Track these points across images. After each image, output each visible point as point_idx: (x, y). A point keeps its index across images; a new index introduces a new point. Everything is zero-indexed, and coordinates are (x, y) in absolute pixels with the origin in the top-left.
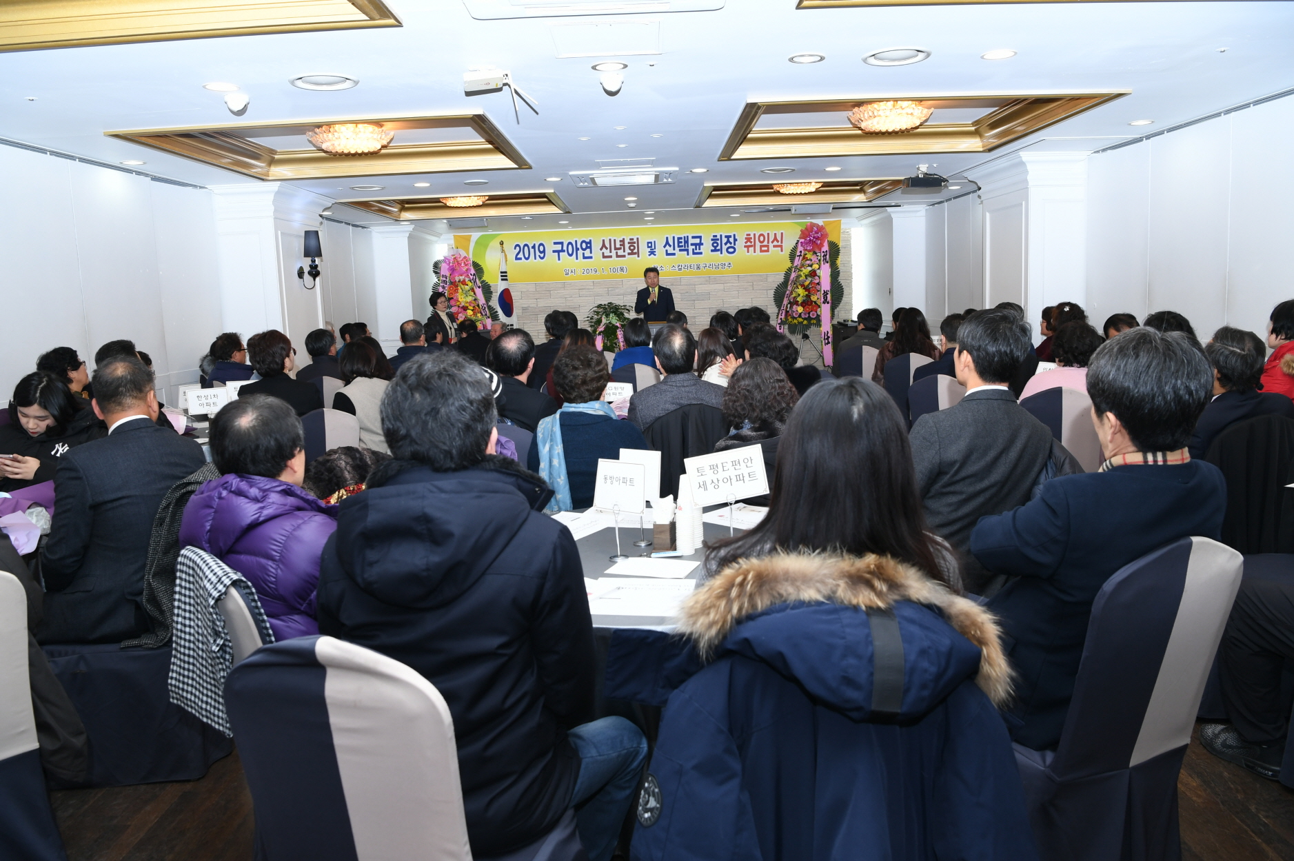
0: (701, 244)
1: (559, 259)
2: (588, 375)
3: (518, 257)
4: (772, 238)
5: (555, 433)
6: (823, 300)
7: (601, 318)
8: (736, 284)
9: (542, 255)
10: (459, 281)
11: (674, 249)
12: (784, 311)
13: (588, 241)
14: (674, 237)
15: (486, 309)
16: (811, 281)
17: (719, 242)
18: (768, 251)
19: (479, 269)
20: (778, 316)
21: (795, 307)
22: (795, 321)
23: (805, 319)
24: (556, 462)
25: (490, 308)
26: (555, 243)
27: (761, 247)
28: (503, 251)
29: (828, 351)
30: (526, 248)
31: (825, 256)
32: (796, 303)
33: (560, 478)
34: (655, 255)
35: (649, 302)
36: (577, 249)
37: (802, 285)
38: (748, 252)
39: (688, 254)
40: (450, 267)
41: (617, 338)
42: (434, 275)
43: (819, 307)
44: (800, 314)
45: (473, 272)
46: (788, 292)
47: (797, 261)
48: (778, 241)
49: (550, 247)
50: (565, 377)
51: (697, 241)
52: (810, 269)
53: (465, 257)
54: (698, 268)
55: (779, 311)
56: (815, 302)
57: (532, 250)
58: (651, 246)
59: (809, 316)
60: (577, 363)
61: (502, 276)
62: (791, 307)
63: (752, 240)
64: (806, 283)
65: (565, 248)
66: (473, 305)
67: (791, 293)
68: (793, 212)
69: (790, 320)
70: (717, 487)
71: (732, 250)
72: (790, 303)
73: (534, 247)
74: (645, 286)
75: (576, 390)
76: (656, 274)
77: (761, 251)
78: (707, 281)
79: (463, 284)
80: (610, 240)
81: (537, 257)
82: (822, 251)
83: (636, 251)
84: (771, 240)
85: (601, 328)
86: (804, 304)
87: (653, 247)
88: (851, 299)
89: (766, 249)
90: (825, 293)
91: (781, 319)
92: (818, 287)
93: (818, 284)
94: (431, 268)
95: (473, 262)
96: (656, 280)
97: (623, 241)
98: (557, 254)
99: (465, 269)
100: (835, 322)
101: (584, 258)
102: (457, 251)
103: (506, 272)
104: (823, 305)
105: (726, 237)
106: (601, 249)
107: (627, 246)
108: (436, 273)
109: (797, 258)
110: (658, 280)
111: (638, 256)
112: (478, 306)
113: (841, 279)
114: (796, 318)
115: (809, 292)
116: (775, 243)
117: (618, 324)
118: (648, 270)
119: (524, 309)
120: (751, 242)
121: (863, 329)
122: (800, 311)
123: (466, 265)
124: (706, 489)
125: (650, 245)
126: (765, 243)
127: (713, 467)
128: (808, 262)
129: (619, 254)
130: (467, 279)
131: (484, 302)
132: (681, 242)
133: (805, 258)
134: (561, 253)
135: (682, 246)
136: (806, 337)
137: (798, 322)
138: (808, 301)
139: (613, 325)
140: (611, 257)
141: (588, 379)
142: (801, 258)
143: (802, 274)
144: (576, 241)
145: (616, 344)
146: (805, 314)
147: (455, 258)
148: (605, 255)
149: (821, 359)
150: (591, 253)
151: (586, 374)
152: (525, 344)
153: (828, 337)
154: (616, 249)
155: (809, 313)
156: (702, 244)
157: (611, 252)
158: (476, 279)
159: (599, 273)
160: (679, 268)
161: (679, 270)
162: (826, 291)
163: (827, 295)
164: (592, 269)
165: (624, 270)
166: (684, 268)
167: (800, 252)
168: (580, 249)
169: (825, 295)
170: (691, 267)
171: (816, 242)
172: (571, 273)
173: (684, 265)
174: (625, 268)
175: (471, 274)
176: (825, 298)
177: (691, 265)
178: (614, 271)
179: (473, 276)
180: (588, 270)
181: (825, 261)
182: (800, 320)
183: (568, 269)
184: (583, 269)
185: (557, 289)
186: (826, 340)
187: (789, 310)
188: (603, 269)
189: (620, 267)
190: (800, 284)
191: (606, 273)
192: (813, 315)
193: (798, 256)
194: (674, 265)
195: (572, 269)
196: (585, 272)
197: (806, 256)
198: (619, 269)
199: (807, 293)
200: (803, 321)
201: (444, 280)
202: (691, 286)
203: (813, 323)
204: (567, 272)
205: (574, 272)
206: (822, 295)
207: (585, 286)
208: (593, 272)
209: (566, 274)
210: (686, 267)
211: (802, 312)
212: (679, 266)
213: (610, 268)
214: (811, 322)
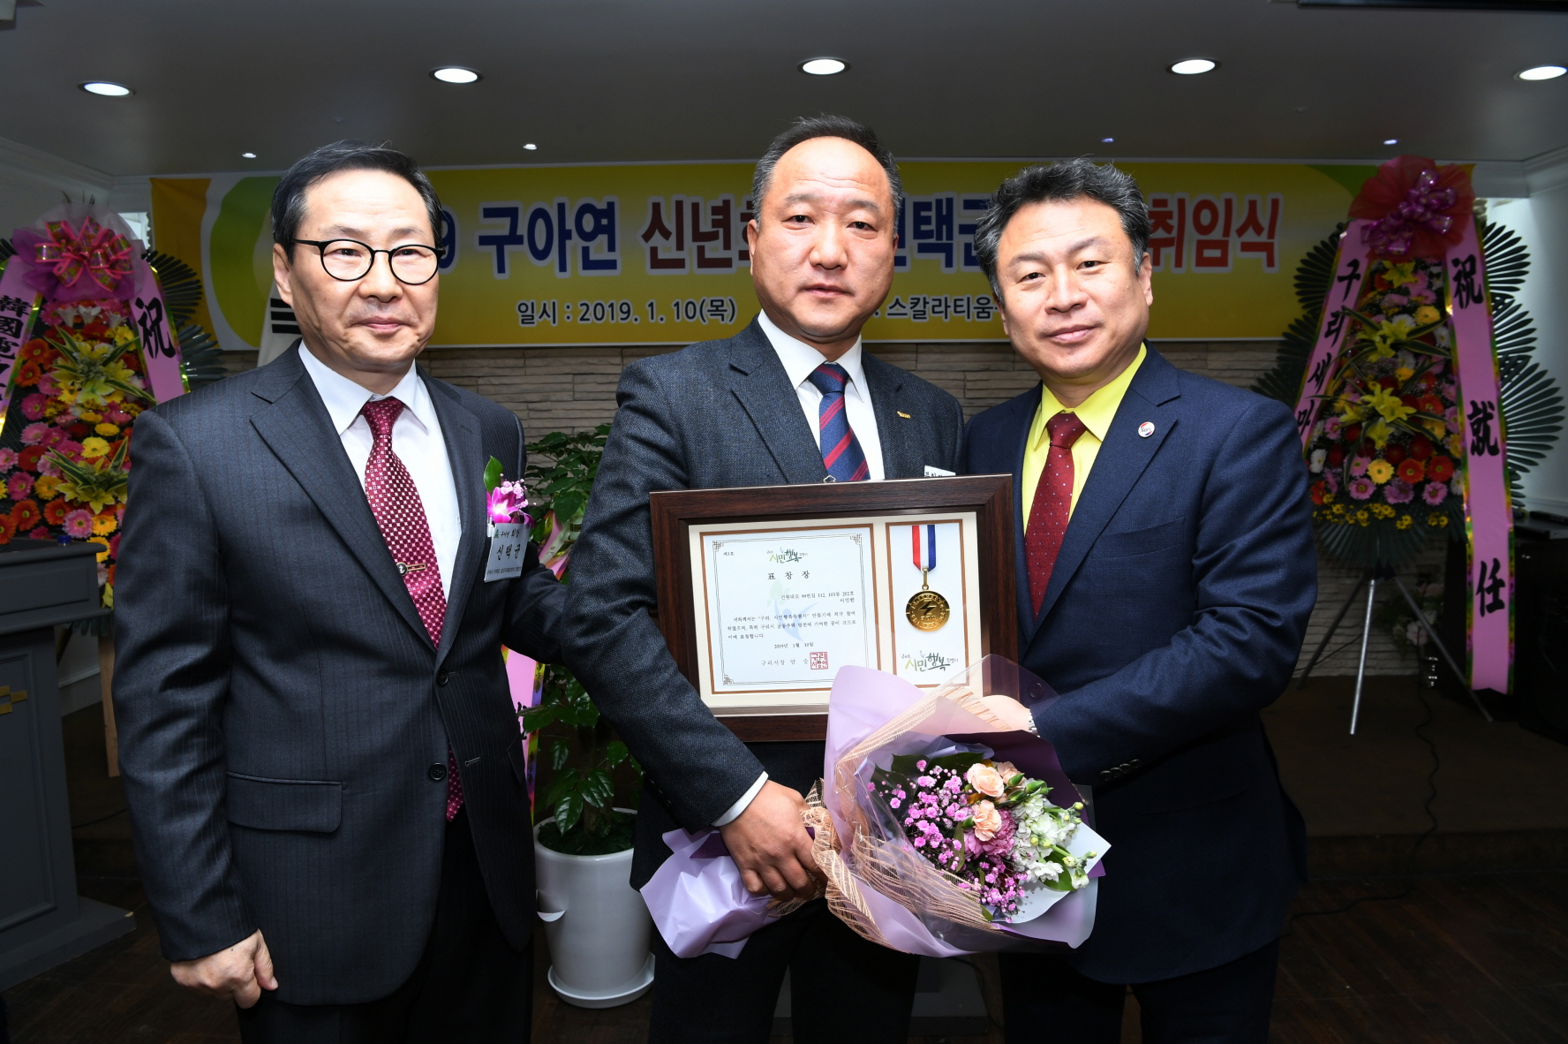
1: (501, 269)
4: (1239, 219)
6: (1470, 438)
10: (75, 326)
13: (601, 205)
16: (1419, 366)
18: (1222, 261)
19: (182, 286)
21: (1354, 460)
22: (1362, 516)
23: (1400, 509)
26: (490, 213)
27: (1202, 245)
29: (1492, 635)
31: (1465, 275)
32: (1362, 447)
36: (565, 235)
37: (1387, 380)
39: (949, 263)
43: (1458, 464)
44: (1380, 487)
45: (150, 292)
46: (1303, 405)
47: (1338, 298)
48: (1259, 230)
49: (470, 227)
54: (983, 310)
56: (1439, 446)
59: (1418, 501)
61: (276, 316)
62: (1333, 461)
63: (1174, 222)
64: (1401, 376)
65: (522, 230)
66: (120, 418)
69: (1331, 508)
78: (1005, 360)
79: (90, 338)
80: (679, 205)
82: (1450, 256)
84: (1237, 223)
86: (1396, 452)
89: (1217, 253)
92: (1448, 391)
93: (1450, 378)
98: (493, 249)
101: (589, 264)
104: (1473, 460)
106: (647, 236)
109: (1337, 289)
114: (1360, 504)
115: (1418, 409)
116: (1250, 236)
120: (1168, 229)
122: (1379, 479)
126: (1217, 234)
128: (1396, 299)
129: (708, 255)
130: (114, 319)
132: (927, 221)
133: (1376, 286)
134: (508, 249)
135: (929, 234)
137: (1374, 519)
138: (1412, 443)
140: (679, 264)
142: (1357, 286)
143: (1377, 339)
144: (561, 207)
146: (1402, 490)
147: (64, 237)
148: (661, 255)
150: (612, 248)
153: (1498, 584)
154: (698, 236)
155: (1419, 488)
157: (680, 247)
158: (156, 323)
159: (636, 320)
160: (915, 309)
161: (915, 318)
162: (1480, 406)
163: (1490, 423)
164: (612, 305)
165: (726, 311)
166: (934, 312)
167: (1349, 265)
168: (574, 234)
169: (1479, 422)
170: (958, 309)
171: (1436, 224)
172: (540, 317)
173: (934, 300)
174: (728, 305)
175: (140, 304)
176: (1481, 435)
177: (958, 303)
178: (691, 314)
179: (144, 309)
180: (599, 307)
181: (1464, 294)
182: (1386, 513)
183: (533, 304)
184: (582, 305)
185: (499, 372)
186: (1489, 593)
187: (1322, 472)
188: (651, 305)
189: (712, 301)
190: (1376, 379)
191: (662, 319)
192: (1434, 495)
193: (1341, 279)
194: (897, 300)
195: (545, 305)
196: (590, 315)
197: (1387, 277)
198: (707, 306)
199: (1411, 410)
200: (1398, 517)
201: (6, 318)
202: (952, 376)
203: (1438, 525)
204: (529, 312)
205: (551, 313)
206: (1467, 423)
207: (592, 367)
208: (618, 315)
209: (523, 322)
210: (940, 305)
211: (1388, 483)
212: (916, 304)
213: (677, 304)
214: (1429, 522)
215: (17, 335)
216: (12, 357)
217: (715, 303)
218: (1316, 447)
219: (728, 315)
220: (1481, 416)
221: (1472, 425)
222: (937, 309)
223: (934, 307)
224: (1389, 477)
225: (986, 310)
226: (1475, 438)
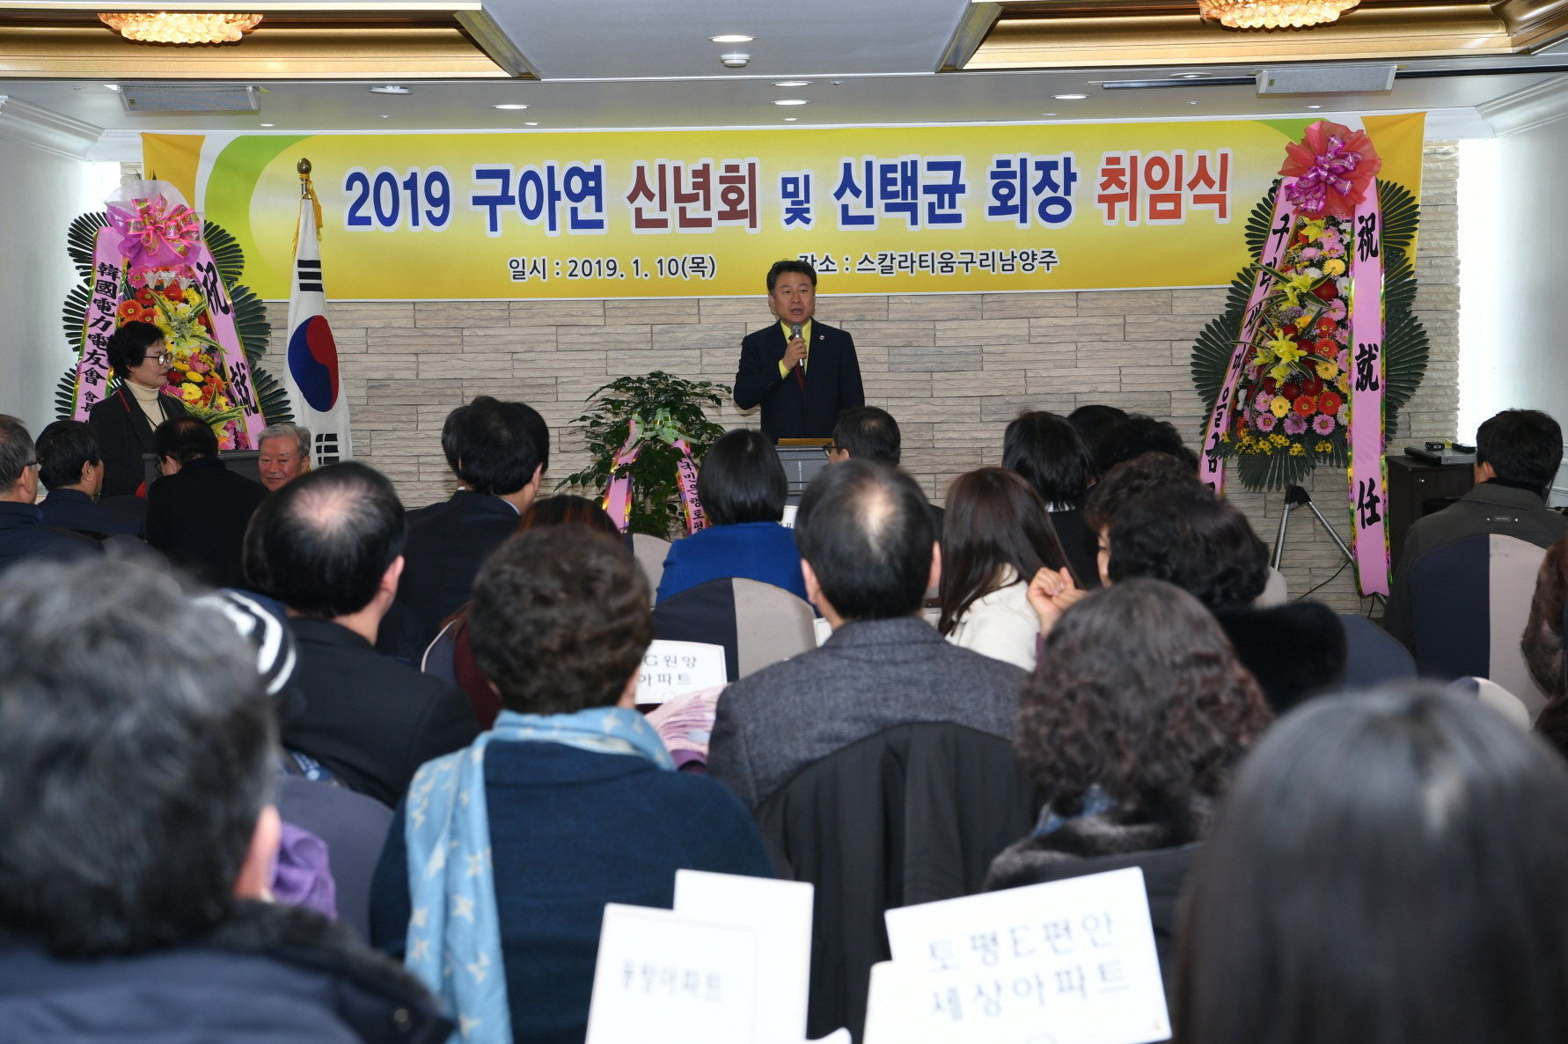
0: (957, 188)
1: (494, 227)
2: (586, 624)
3: (360, 213)
4: (1189, 173)
5: (466, 811)
6: (1356, 375)
7: (627, 421)
8: (1071, 322)
9: (437, 212)
10: (158, 288)
11: (869, 204)
12: (1225, 412)
13: (589, 168)
14: (869, 165)
15: (248, 383)
16: (1319, 313)
17: (1016, 183)
18: (1176, 214)
19: (225, 250)
20: (1205, 426)
21: (1262, 397)
22: (1264, 445)
23: (1295, 438)
24: (464, 907)
25: (260, 378)
26: (482, 174)
27: (1155, 199)
28: (308, 193)
29: (1373, 545)
30: (386, 186)
31: (1367, 231)
32: (1269, 386)
33: (476, 959)
34: (807, 221)
35: (784, 370)
36: (554, 196)
37: (1289, 328)
38: (1111, 216)
39: (914, 221)
40: (128, 239)
41: (677, 490)
42: (71, 263)
43: (1344, 398)
44: (1281, 421)
45: (205, 257)
46: (1239, 350)
47: (1273, 250)
48: (1210, 183)
49: (464, 187)
50: (508, 627)
51: (946, 178)
52: (1314, 274)
53: (180, 210)
54: (947, 265)
55: (1210, 410)
56: (1330, 384)
57: (405, 195)
58: (795, 194)
59: (1310, 430)
60: (550, 585)
61: (302, 276)
62: (1250, 399)
63: (1126, 179)
64: (1302, 322)
65: (514, 191)
66: (201, 368)
67: (1252, 353)
68: (1263, 87)
69: (1246, 440)
70: (993, 1009)
71: (1058, 209)
72: (1246, 384)
73: (411, 184)
74: (768, 321)
75: (543, 671)
76: (807, 280)
77: (1155, 214)
78: (973, 309)
79: (172, 299)
80: (662, 168)
81: (422, 217)
82: (1357, 215)
83: (744, 206)
84: (1188, 176)
85: (627, 456)
86: (1294, 389)
87: (802, 197)
88: (1454, 373)
89: (1170, 206)
90: (1366, 355)
91: (1216, 436)
92: (1341, 335)
93: (1343, 324)
94: (63, 241)
95: (208, 226)
96: (805, 298)
97: (703, 174)
98: (487, 208)
99: (179, 247)
100: (1398, 450)
101: (577, 224)
102: (154, 189)
103: (317, 264)
104: (1356, 396)
105: (1039, 165)
106: (632, 198)
107: (716, 189)
108: (77, 256)
109: (1273, 239)
110: (813, 301)
111: (753, 224)
112: (220, 370)
113: (1422, 310)
114: (1265, 436)
115: (1311, 352)
116: (1202, 189)
117: (681, 445)
118: (781, 268)
119: (374, 386)
120: (1121, 185)
121: (1490, 481)
122: (1279, 413)
123: (183, 236)
124: (957, 1015)
125: (790, 188)
126: (1169, 188)
127: (986, 943)
128: (1310, 252)
129: (689, 216)
130: (185, 282)
131: (241, 359)
132: (893, 182)
133: (1299, 239)
134: (499, 207)
135: (895, 195)
136: (1298, 497)
137: (1274, 448)
138: (1307, 381)
139: (666, 446)
140: (662, 223)
141: (583, 636)
142: (1286, 237)
143: (1287, 290)
144: (551, 170)
145: (674, 509)
146: (1296, 423)
147: (146, 212)
148: (645, 216)
149: (1348, 572)
150: (599, 208)
151: (578, 620)
152: (375, 510)
153: (1374, 500)
154: (680, 197)
155: (1310, 420)
156: (962, 189)
157: (663, 207)
158: (214, 284)
159: (622, 276)
160: (882, 264)
161: (882, 273)
162: (1367, 348)
163: (1373, 362)
164: (599, 262)
165: (706, 267)
166: (900, 267)
167: (1282, 219)
168: (563, 195)
169: (1364, 362)
170: (923, 264)
171: (1339, 186)
172: (531, 273)
173: (900, 256)
174: (708, 262)
175: (200, 267)
176: (1365, 373)
177: (923, 258)
178: (673, 271)
179: (204, 273)
180: (587, 264)
181: (1365, 248)
182: (1280, 442)
183: (523, 260)
184: (570, 262)
185: (483, 323)
186: (1367, 508)
187: (1243, 410)
188: (636, 262)
189: (693, 259)
190: (1281, 325)
191: (646, 275)
192: (1324, 425)
193: (1275, 232)
194: (866, 256)
195: (535, 261)
196: (578, 271)
197: (1304, 232)
198: (689, 263)
199: (1303, 353)
200: (1291, 446)
201: (106, 282)
202: (922, 325)
203: (1324, 452)
204: (520, 269)
205: (541, 270)
206: (1355, 362)
207: (575, 318)
208: (605, 271)
209: (514, 278)
210: (906, 261)
211: (1286, 416)
212: (884, 260)
213: (660, 261)
214: (1317, 449)
215: (114, 296)
216: (113, 315)
217: (696, 261)
218: (1242, 387)
219: (708, 271)
220: (1367, 356)
221: (1359, 365)
222: (903, 264)
223: (900, 262)
224: (1287, 411)
225: (949, 265)
226: (1360, 376)
